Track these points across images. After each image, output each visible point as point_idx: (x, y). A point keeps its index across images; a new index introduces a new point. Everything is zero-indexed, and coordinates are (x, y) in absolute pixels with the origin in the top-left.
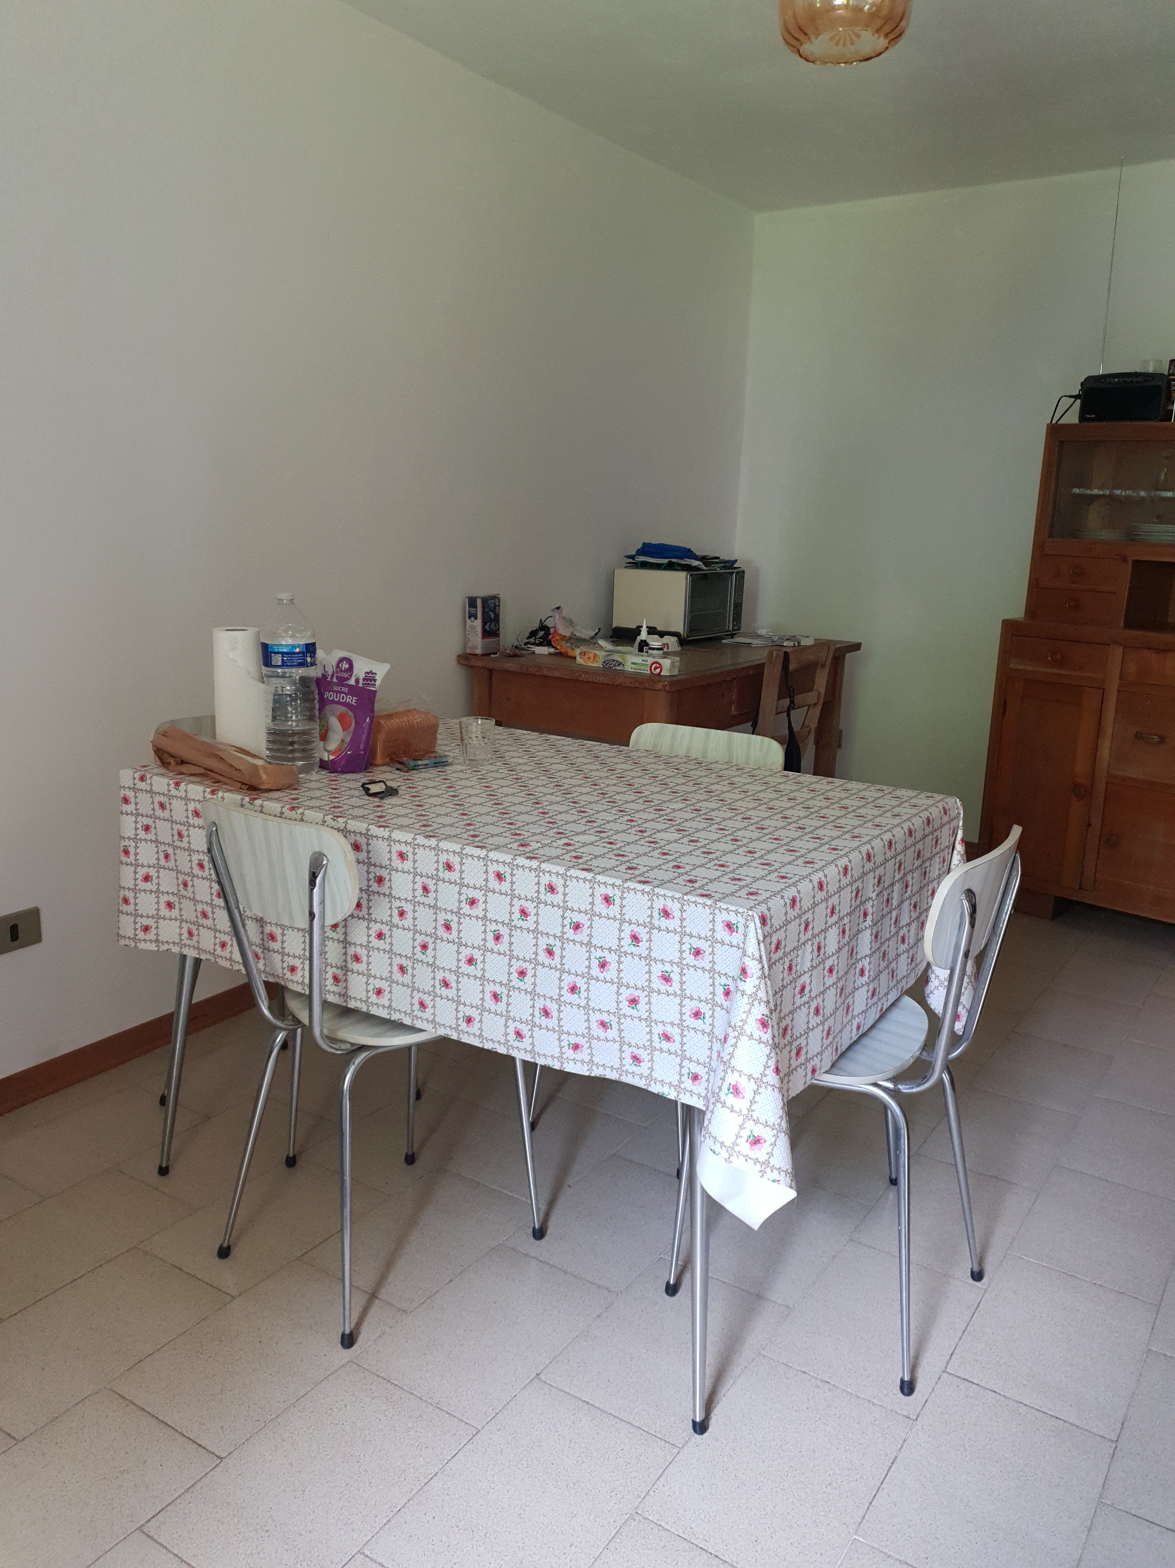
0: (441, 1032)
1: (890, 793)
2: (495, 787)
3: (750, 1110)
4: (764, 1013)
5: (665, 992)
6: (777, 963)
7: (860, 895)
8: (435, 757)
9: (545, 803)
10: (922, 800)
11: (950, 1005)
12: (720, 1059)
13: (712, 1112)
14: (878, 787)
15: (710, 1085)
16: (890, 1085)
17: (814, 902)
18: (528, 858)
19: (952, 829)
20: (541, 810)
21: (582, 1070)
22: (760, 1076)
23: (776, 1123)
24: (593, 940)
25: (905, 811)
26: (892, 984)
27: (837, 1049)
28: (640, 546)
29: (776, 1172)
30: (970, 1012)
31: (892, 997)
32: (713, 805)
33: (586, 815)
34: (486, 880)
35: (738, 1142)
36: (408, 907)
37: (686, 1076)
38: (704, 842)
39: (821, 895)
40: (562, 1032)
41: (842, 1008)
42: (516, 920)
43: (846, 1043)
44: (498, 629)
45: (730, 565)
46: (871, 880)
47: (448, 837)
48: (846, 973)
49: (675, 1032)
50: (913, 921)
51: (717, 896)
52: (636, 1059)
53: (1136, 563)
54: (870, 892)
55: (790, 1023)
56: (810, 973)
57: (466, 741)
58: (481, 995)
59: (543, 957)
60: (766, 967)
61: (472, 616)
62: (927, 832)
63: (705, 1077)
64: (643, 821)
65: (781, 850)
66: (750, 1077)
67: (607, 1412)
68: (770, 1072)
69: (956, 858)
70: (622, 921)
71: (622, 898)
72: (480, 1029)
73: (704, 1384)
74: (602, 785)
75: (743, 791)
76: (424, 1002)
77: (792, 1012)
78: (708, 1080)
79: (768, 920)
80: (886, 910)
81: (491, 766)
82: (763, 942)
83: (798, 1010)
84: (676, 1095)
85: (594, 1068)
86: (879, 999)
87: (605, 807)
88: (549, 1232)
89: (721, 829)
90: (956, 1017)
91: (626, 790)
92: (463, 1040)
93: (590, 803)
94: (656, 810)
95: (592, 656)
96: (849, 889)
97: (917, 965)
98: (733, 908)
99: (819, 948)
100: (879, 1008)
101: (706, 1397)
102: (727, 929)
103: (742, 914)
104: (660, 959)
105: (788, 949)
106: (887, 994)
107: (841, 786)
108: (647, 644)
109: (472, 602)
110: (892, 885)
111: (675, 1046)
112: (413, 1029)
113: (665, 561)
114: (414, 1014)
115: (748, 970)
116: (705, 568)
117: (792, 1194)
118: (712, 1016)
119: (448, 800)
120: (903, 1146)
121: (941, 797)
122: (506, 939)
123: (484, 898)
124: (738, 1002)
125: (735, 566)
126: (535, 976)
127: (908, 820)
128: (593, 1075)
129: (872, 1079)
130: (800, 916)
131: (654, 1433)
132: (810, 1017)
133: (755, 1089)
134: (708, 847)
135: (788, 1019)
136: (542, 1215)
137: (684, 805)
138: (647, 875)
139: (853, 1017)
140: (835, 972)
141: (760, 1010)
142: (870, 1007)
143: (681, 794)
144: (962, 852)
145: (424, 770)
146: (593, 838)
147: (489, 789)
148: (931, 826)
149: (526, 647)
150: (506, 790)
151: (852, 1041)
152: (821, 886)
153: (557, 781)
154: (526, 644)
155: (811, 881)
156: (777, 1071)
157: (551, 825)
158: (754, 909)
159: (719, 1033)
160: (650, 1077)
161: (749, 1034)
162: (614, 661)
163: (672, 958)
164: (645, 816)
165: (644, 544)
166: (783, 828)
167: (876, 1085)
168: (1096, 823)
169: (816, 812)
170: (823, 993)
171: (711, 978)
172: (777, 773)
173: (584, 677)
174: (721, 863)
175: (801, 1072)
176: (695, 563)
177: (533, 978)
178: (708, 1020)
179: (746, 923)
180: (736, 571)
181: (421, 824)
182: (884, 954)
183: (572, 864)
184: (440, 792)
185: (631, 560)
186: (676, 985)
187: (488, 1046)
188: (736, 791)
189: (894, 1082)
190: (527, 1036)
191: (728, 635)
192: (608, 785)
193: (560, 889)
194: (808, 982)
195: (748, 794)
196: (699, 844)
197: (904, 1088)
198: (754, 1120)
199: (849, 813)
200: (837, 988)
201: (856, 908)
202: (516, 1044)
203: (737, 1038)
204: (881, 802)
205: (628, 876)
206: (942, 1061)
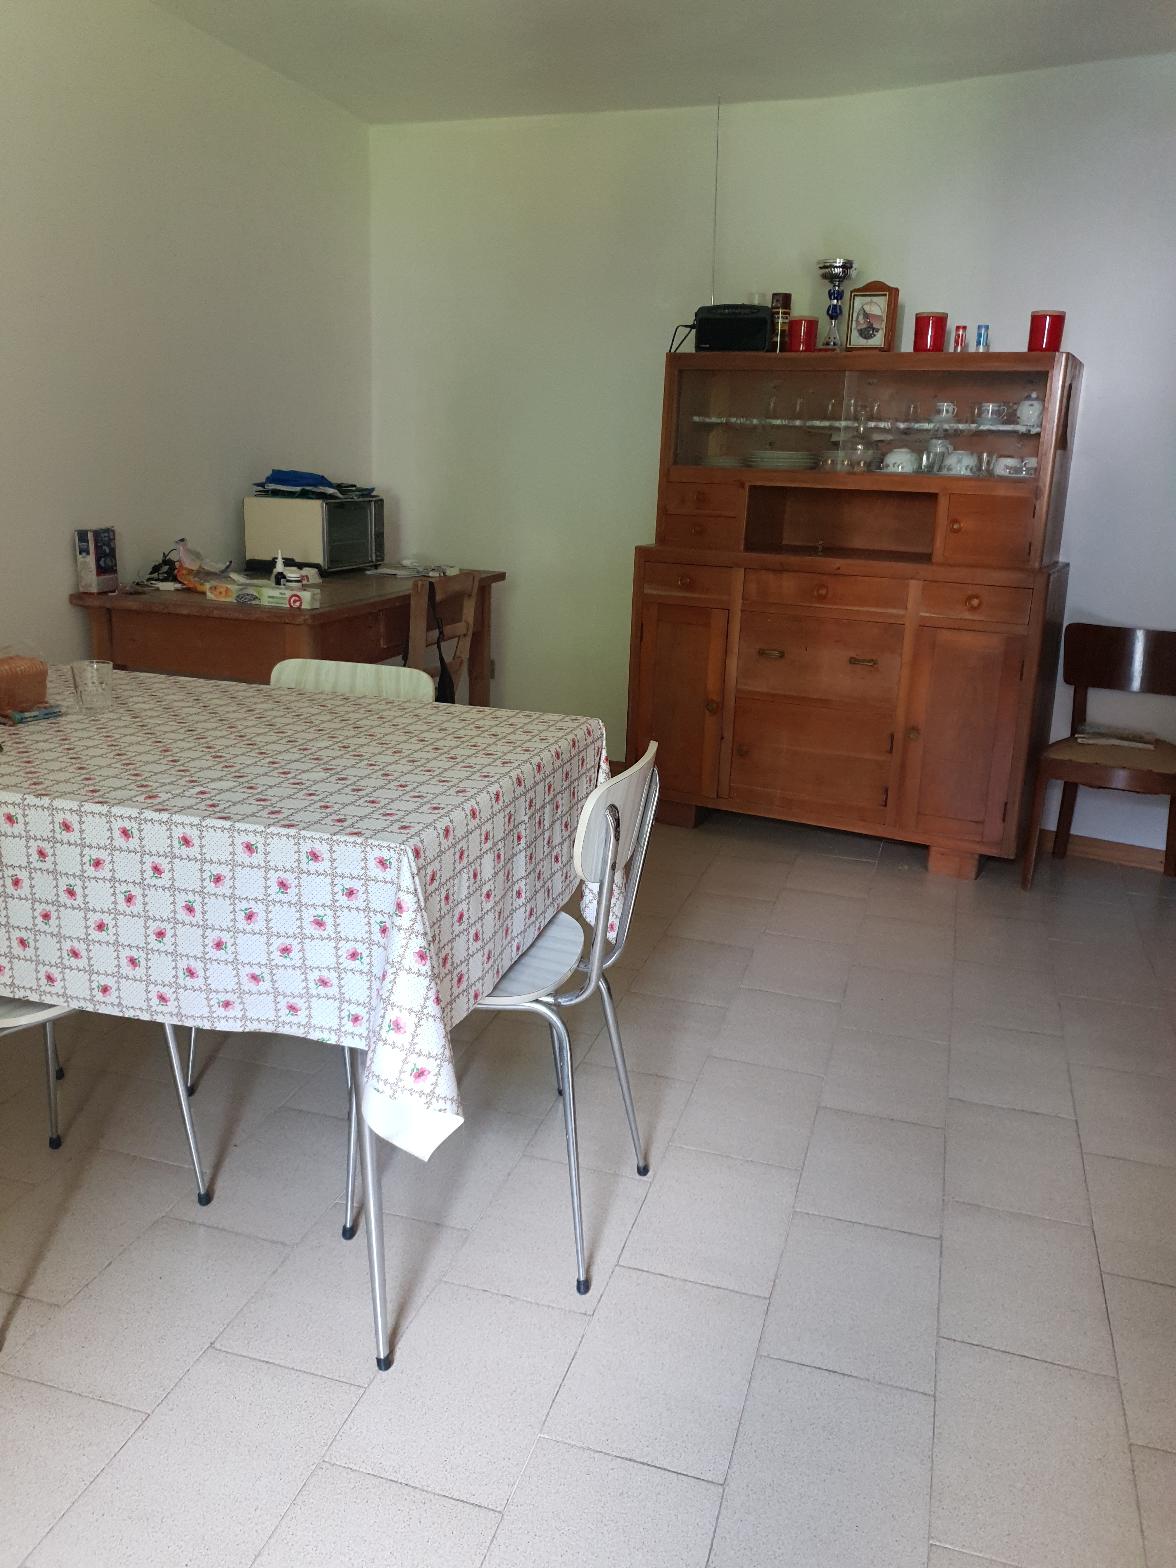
0: (75, 1005)
1: (537, 718)
2: (117, 736)
3: (413, 1044)
4: (422, 945)
5: (318, 936)
6: (433, 894)
7: (512, 819)
8: (46, 708)
9: (175, 750)
10: (567, 723)
11: (602, 916)
12: (379, 997)
13: (374, 1051)
14: (527, 713)
15: (371, 1024)
16: (550, 1000)
17: (468, 831)
18: (156, 810)
19: (596, 749)
20: (171, 758)
21: (235, 1027)
22: (420, 1009)
23: (439, 1053)
24: (236, 892)
25: (552, 734)
26: (548, 903)
27: (498, 972)
28: (269, 473)
29: (441, 1101)
30: (622, 921)
31: (549, 915)
32: (362, 741)
33: (223, 759)
34: (111, 838)
35: (402, 1077)
36: (23, 875)
37: (346, 1018)
38: (353, 779)
39: (474, 823)
40: (211, 991)
41: (501, 930)
42: (148, 878)
43: (507, 965)
44: (116, 565)
45: (367, 493)
46: (522, 803)
47: (63, 795)
48: (503, 897)
49: (332, 976)
50: (565, 840)
51: (368, 833)
52: (292, 1009)
53: (753, 488)
54: (522, 815)
55: (450, 952)
56: (467, 901)
57: (80, 688)
58: (116, 962)
59: (182, 915)
60: (422, 899)
61: (84, 551)
62: (573, 753)
63: (366, 1017)
64: (286, 762)
65: (434, 781)
66: (411, 1010)
67: (288, 1368)
68: (431, 1003)
69: (602, 777)
70: (268, 869)
71: (266, 845)
72: (119, 997)
73: (386, 1320)
74: (240, 727)
75: (394, 725)
76: (51, 976)
77: (451, 941)
78: (369, 1020)
79: (422, 853)
80: (539, 832)
81: (112, 714)
82: (417, 874)
83: (457, 938)
84: (337, 1039)
85: (248, 1023)
86: (537, 919)
87: (244, 750)
88: (216, 1196)
89: (371, 765)
90: (607, 927)
91: (267, 730)
92: (100, 1011)
93: (227, 747)
94: (300, 749)
95: (223, 590)
96: (502, 814)
97: (571, 882)
98: (385, 844)
99: (475, 875)
100: (537, 927)
101: (389, 1331)
102: (379, 865)
103: (394, 848)
104: (311, 903)
105: (443, 880)
106: (544, 912)
107: (491, 714)
108: (284, 577)
109: (82, 536)
110: (543, 807)
111: (333, 991)
112: (42, 1006)
113: (298, 489)
114: (42, 989)
115: (403, 904)
116: (340, 496)
117: (460, 1121)
118: (370, 955)
119: (62, 754)
120: (566, 1058)
121: (584, 719)
122: (139, 900)
123: (110, 858)
124: (395, 938)
125: (374, 494)
126: (175, 935)
127: (555, 743)
128: (247, 1030)
129: (533, 996)
130: (454, 846)
131: (338, 1379)
132: (470, 943)
133: (416, 1022)
134: (358, 784)
135: (448, 949)
136: (207, 1179)
137: (331, 743)
138: (291, 818)
139: (513, 939)
140: (492, 897)
141: (418, 943)
142: (529, 927)
143: (328, 731)
144: (607, 771)
145: (33, 722)
146: (231, 784)
147: (110, 739)
148: (576, 748)
149: (148, 583)
150: (129, 739)
151: (513, 962)
152: (474, 814)
153: (189, 726)
154: (149, 579)
155: (463, 809)
156: (438, 1000)
157: (182, 773)
158: (406, 843)
159: (377, 971)
160: (308, 1025)
161: (408, 968)
162: (248, 595)
163: (323, 901)
164: (288, 756)
165: (273, 471)
166: (435, 759)
167: (537, 1001)
168: (728, 735)
169: (467, 741)
170: (481, 918)
171: (366, 917)
172: (428, 704)
173: (216, 613)
174: (372, 799)
175: (463, 998)
176: (331, 491)
177: (173, 938)
178: (366, 960)
179: (399, 857)
180: (374, 499)
181: (30, 782)
182: (539, 874)
183: (207, 813)
184: (53, 746)
185: (261, 489)
186: (330, 929)
187: (129, 1014)
188: (386, 725)
189: (554, 996)
190: (172, 999)
191: (371, 566)
192: (247, 727)
193: (196, 841)
194: (466, 909)
195: (398, 727)
196: (348, 782)
197: (564, 1001)
198: (417, 1053)
199: (499, 740)
200: (494, 913)
201: (510, 832)
202: (160, 1008)
203: (396, 974)
204: (529, 727)
205: (272, 821)
206: (598, 971)
